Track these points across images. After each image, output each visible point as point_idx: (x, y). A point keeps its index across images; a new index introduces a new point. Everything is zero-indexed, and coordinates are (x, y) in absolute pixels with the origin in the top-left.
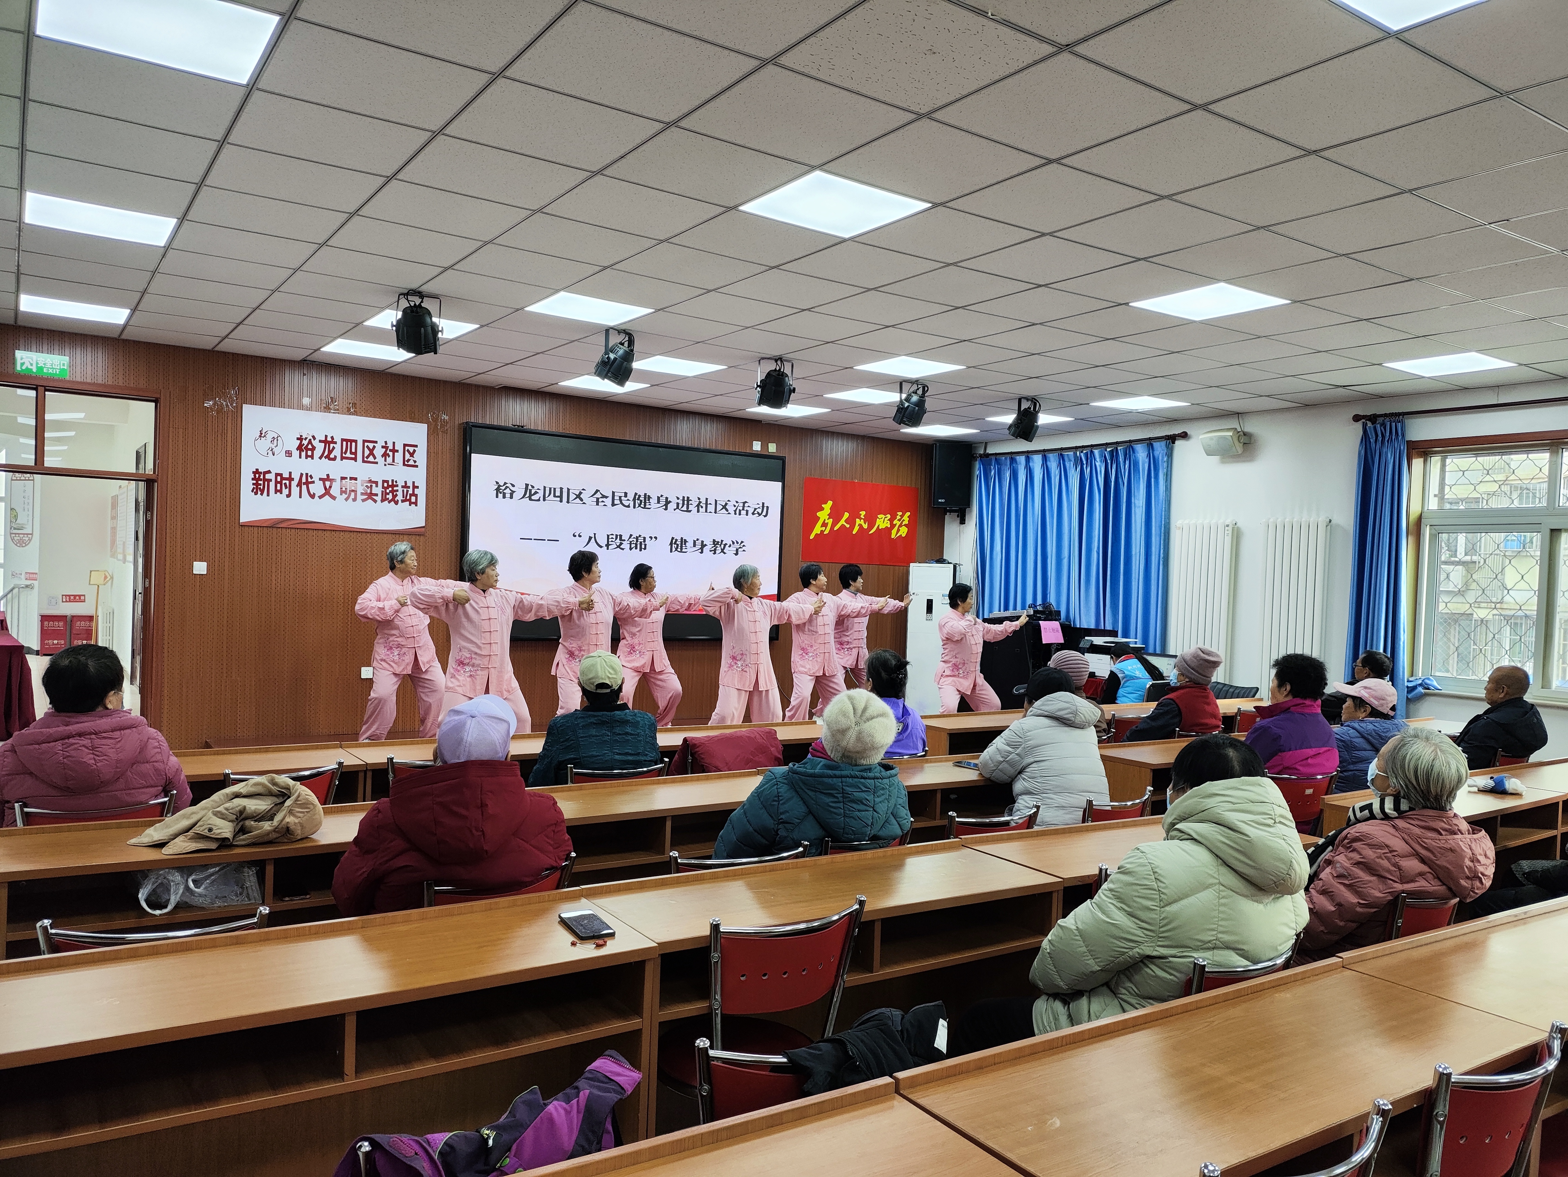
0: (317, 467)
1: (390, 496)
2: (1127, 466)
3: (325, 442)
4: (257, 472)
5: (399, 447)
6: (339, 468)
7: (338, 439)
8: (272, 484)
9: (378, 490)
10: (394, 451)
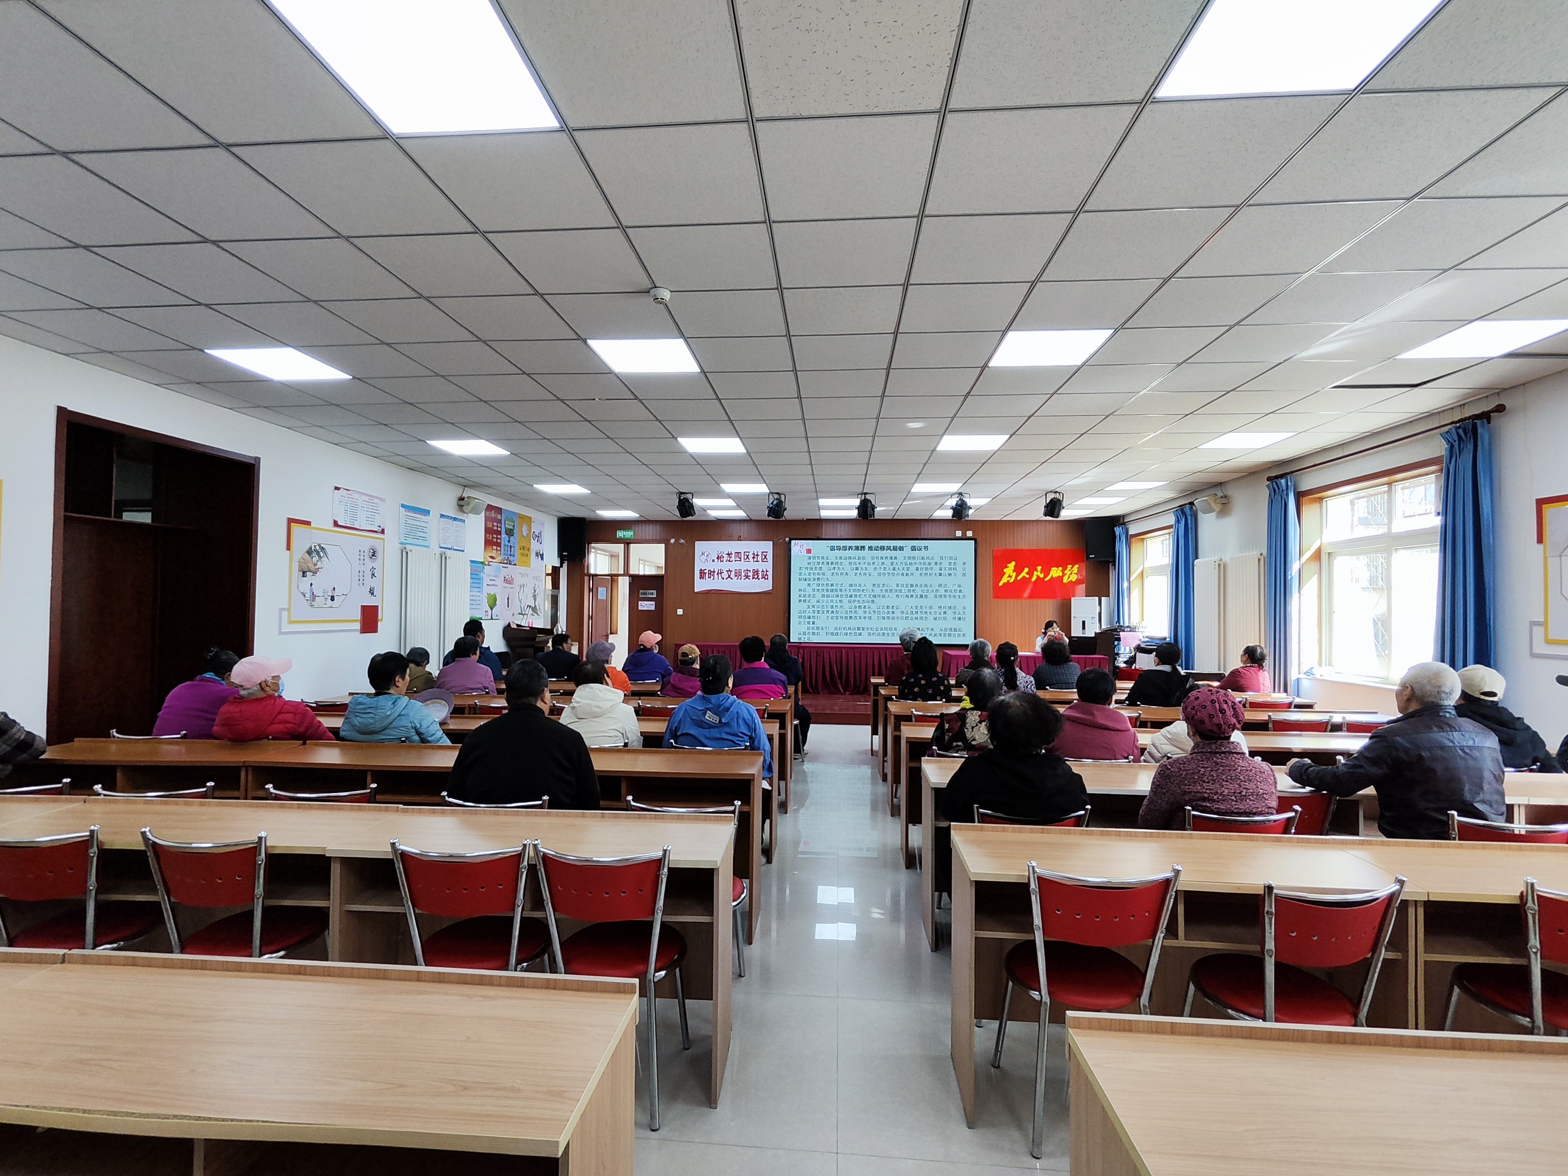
0: (725, 566)
1: (756, 577)
3: (728, 554)
4: (701, 570)
5: (760, 554)
6: (734, 566)
7: (733, 553)
8: (707, 575)
9: (751, 574)
10: (757, 555)
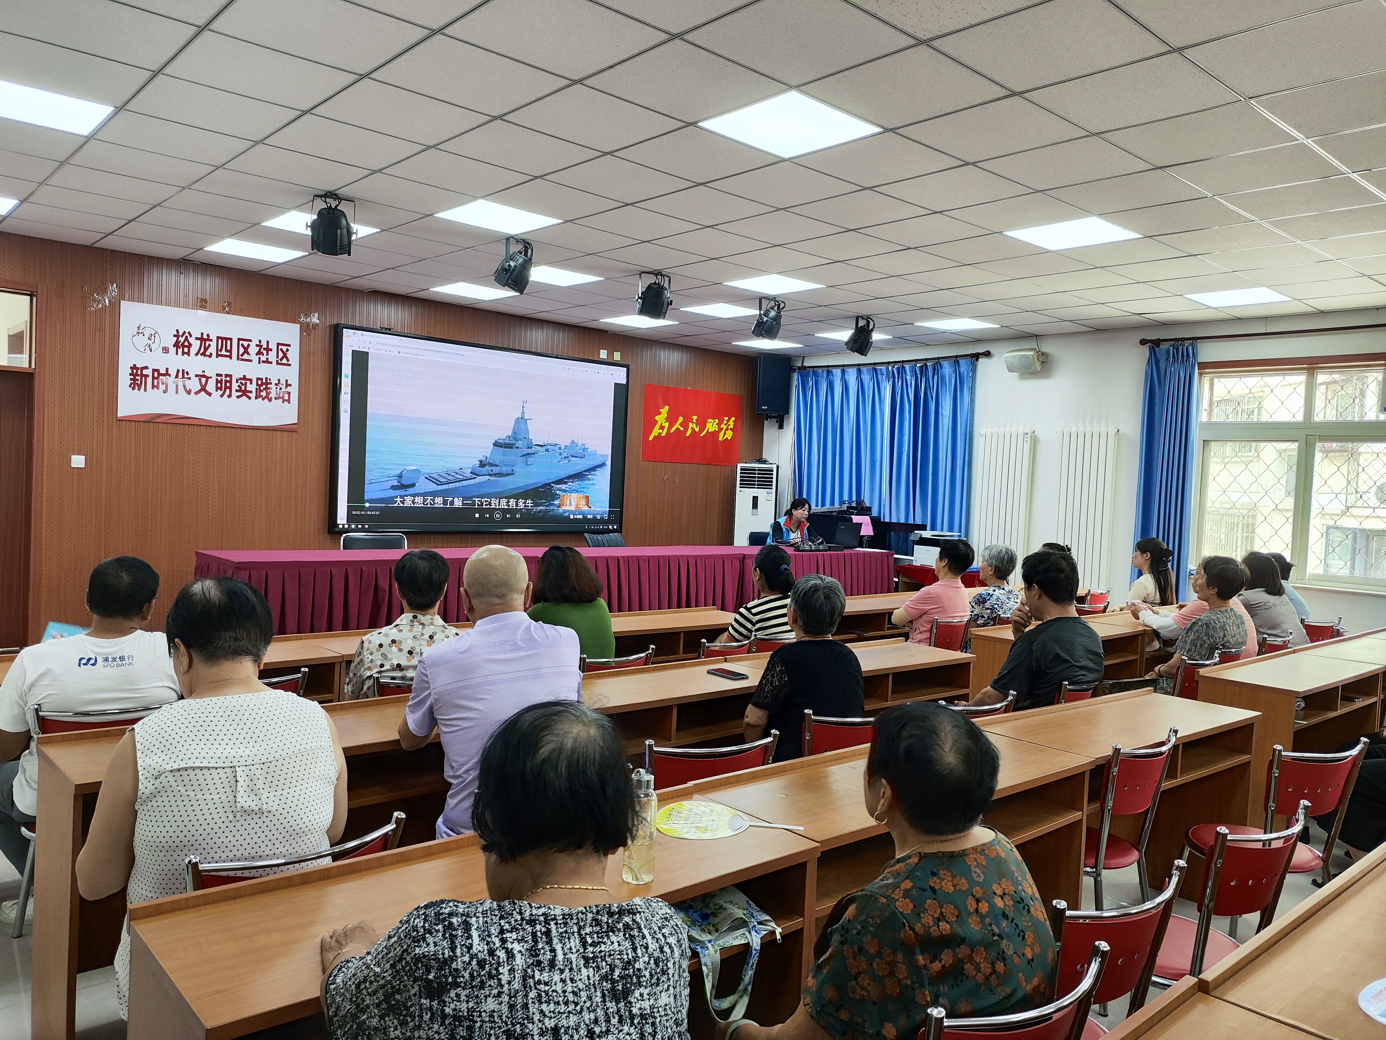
0: (193, 364)
1: (264, 394)
2: (935, 380)
3: (201, 339)
4: (134, 367)
5: (273, 346)
6: (215, 366)
8: (149, 380)
9: (252, 387)
10: (268, 350)
